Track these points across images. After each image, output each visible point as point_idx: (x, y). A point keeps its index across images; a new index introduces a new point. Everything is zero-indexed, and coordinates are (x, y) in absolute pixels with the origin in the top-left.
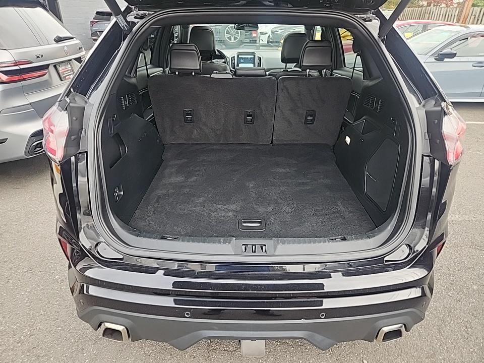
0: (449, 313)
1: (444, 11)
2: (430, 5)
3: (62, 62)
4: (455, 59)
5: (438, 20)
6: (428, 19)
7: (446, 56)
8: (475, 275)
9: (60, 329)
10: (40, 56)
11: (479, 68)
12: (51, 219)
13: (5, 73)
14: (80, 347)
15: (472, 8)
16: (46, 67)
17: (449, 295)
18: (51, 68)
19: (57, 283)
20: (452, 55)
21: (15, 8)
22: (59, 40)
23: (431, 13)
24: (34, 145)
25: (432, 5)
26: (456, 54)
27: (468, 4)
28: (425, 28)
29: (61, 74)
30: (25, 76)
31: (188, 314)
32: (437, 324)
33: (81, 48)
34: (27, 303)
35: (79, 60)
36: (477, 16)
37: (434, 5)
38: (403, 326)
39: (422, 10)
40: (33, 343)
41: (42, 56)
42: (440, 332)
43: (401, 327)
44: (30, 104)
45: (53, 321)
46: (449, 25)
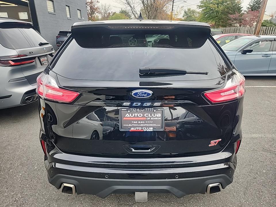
0: (250, 185)
1: (247, 29)
2: (241, 26)
3: (42, 56)
4: (252, 53)
5: (244, 33)
6: (239, 33)
7: (248, 51)
8: (264, 165)
9: (37, 194)
10: (31, 53)
11: (266, 58)
12: (33, 138)
13: (13, 61)
14: (49, 203)
15: (262, 27)
16: (34, 58)
17: (250, 175)
18: (37, 59)
19: (36, 171)
20: (250, 51)
21: (19, 29)
22: (41, 44)
23: (240, 30)
24: (26, 98)
25: (242, 26)
26: (252, 50)
27: (259, 25)
28: (236, 37)
29: (42, 62)
30: (23, 63)
31: (107, 176)
32: (243, 190)
33: (53, 49)
34: (20, 181)
35: (51, 55)
36: (265, 31)
37: (243, 26)
38: (220, 184)
39: (235, 28)
40: (22, 202)
41: (32, 53)
42: (245, 195)
43: (219, 184)
44: (25, 77)
45: (34, 190)
46: (249, 35)
